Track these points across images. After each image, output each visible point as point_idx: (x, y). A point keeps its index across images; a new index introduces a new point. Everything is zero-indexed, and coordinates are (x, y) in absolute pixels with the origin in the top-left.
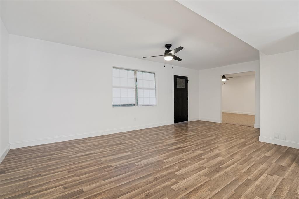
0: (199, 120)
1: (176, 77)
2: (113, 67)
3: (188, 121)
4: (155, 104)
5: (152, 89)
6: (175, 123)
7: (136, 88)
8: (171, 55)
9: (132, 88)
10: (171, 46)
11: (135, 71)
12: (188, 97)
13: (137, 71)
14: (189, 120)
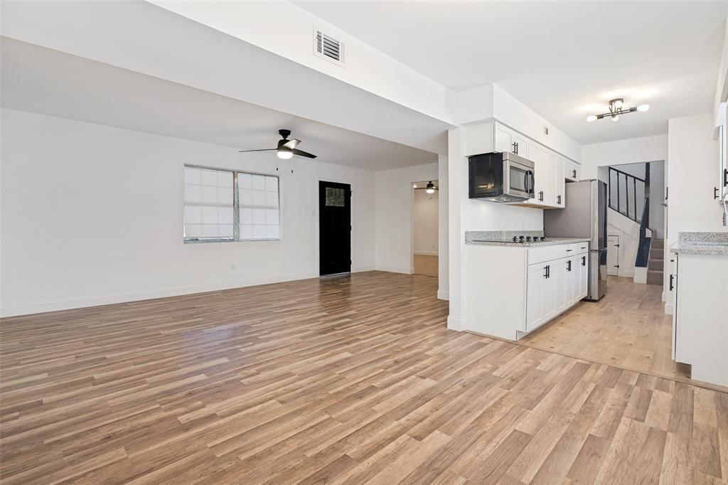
0: (377, 269)
1: (323, 185)
2: (186, 165)
3: (350, 271)
4: (277, 237)
5: (272, 208)
6: (321, 274)
7: (236, 206)
8: (288, 149)
9: (226, 206)
10: (289, 134)
11: (234, 172)
12: (351, 225)
13: (238, 172)
14: (353, 270)
